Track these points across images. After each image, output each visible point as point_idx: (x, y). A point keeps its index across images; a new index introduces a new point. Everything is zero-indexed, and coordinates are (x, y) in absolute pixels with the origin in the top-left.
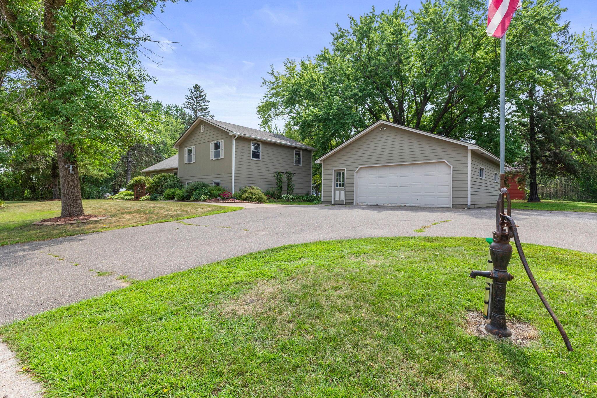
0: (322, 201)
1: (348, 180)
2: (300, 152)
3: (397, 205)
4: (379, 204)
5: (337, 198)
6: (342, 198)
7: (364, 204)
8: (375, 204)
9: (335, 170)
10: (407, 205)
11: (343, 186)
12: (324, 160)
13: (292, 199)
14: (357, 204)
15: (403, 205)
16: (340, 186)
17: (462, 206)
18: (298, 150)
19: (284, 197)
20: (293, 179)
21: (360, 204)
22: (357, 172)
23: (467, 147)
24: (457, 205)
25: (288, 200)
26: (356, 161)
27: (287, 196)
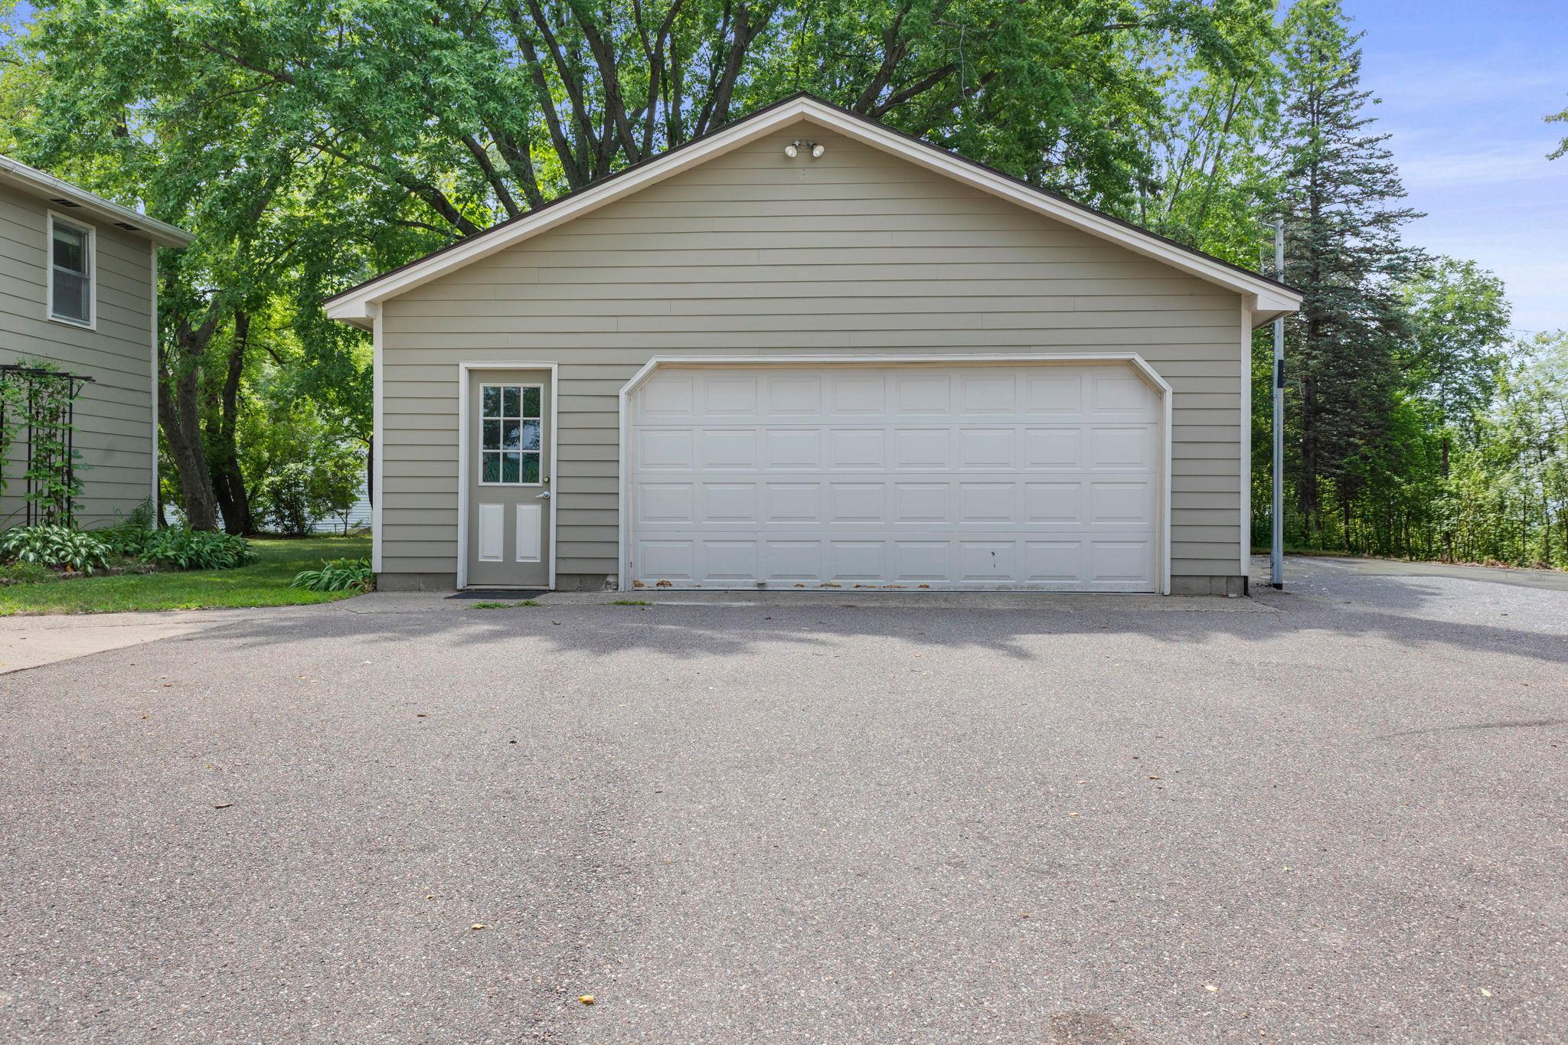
0: (377, 566)
1: (570, 437)
2: (81, 236)
3: (880, 583)
4: (773, 584)
5: (491, 548)
6: (528, 548)
7: (677, 583)
8: (750, 584)
9: (471, 371)
10: (935, 584)
11: (532, 476)
12: (389, 303)
13: (91, 556)
14: (630, 586)
15: (913, 585)
16: (512, 476)
17: (1215, 582)
18: (78, 224)
19: (24, 542)
20: (77, 423)
21: (650, 582)
22: (629, 394)
23: (1253, 296)
24: (1193, 582)
25: (63, 566)
26: (625, 324)
27: (46, 541)
